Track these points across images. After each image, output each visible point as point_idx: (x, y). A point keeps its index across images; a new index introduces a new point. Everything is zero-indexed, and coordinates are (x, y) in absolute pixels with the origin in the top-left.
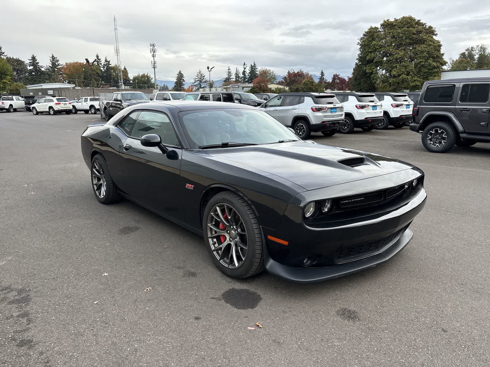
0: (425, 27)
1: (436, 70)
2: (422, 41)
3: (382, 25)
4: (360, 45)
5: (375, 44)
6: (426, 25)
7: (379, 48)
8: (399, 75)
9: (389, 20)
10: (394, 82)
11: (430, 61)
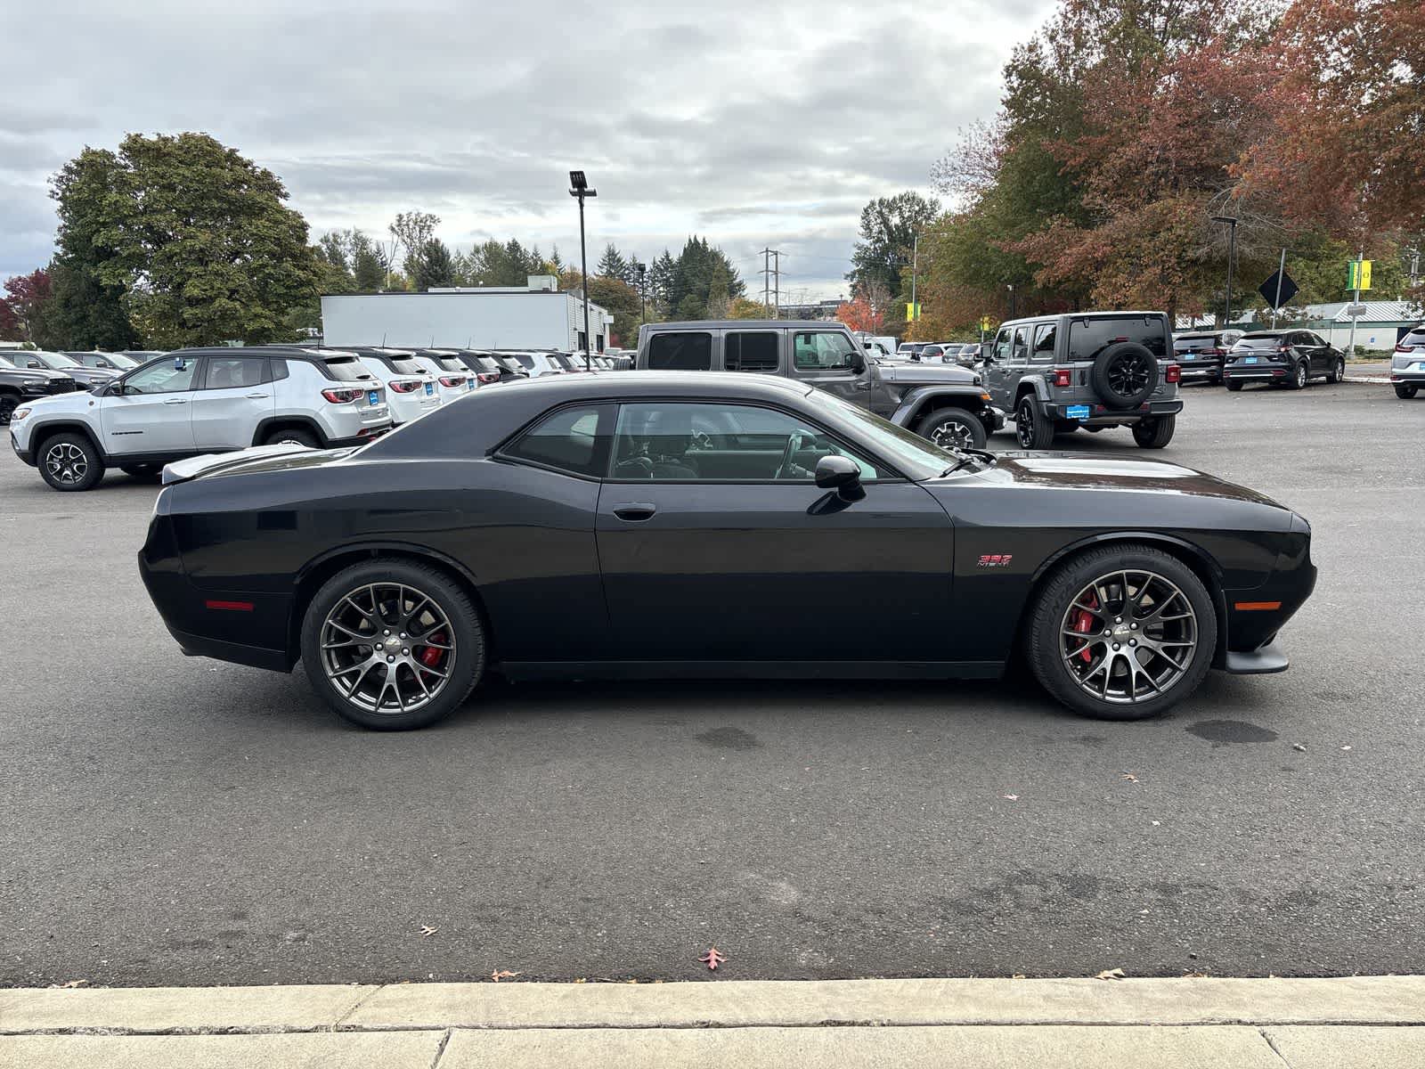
0: (253, 171)
1: (306, 290)
2: (254, 210)
3: (124, 148)
4: (60, 199)
5: (118, 201)
6: (255, 165)
7: (131, 214)
8: (211, 300)
9: (141, 135)
10: (199, 319)
11: (288, 264)
